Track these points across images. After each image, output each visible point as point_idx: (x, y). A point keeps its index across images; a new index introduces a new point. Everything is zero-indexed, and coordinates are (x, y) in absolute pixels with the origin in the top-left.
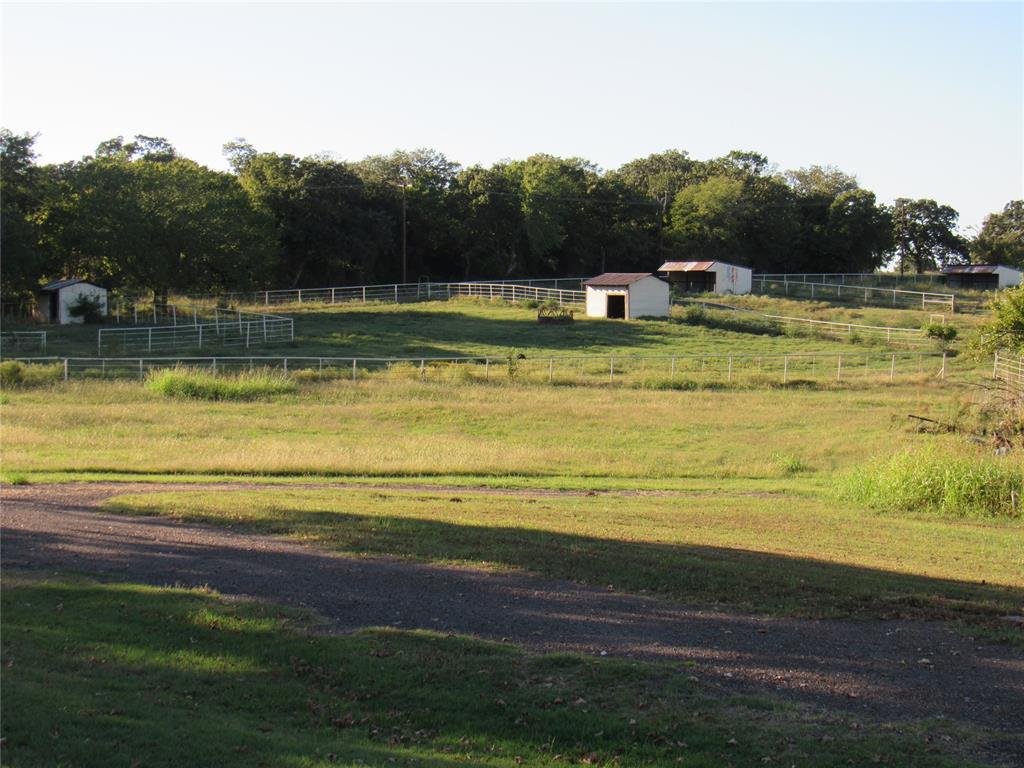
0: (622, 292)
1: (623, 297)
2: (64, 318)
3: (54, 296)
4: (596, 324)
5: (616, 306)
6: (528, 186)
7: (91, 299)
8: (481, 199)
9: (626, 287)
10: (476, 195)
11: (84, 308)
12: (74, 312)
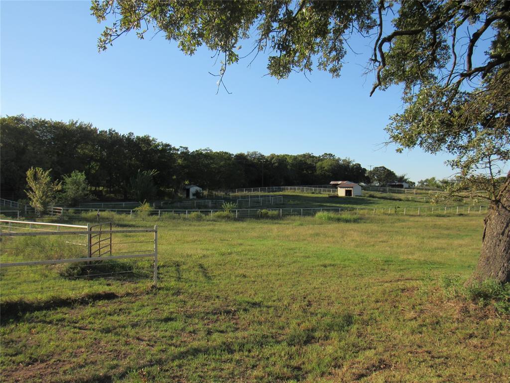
0: (351, 189)
1: (351, 190)
2: (191, 197)
3: (188, 191)
4: (341, 198)
5: (348, 193)
6: (289, 161)
7: (199, 191)
8: (276, 164)
9: (352, 187)
10: (274, 163)
11: (197, 194)
12: (194, 195)
